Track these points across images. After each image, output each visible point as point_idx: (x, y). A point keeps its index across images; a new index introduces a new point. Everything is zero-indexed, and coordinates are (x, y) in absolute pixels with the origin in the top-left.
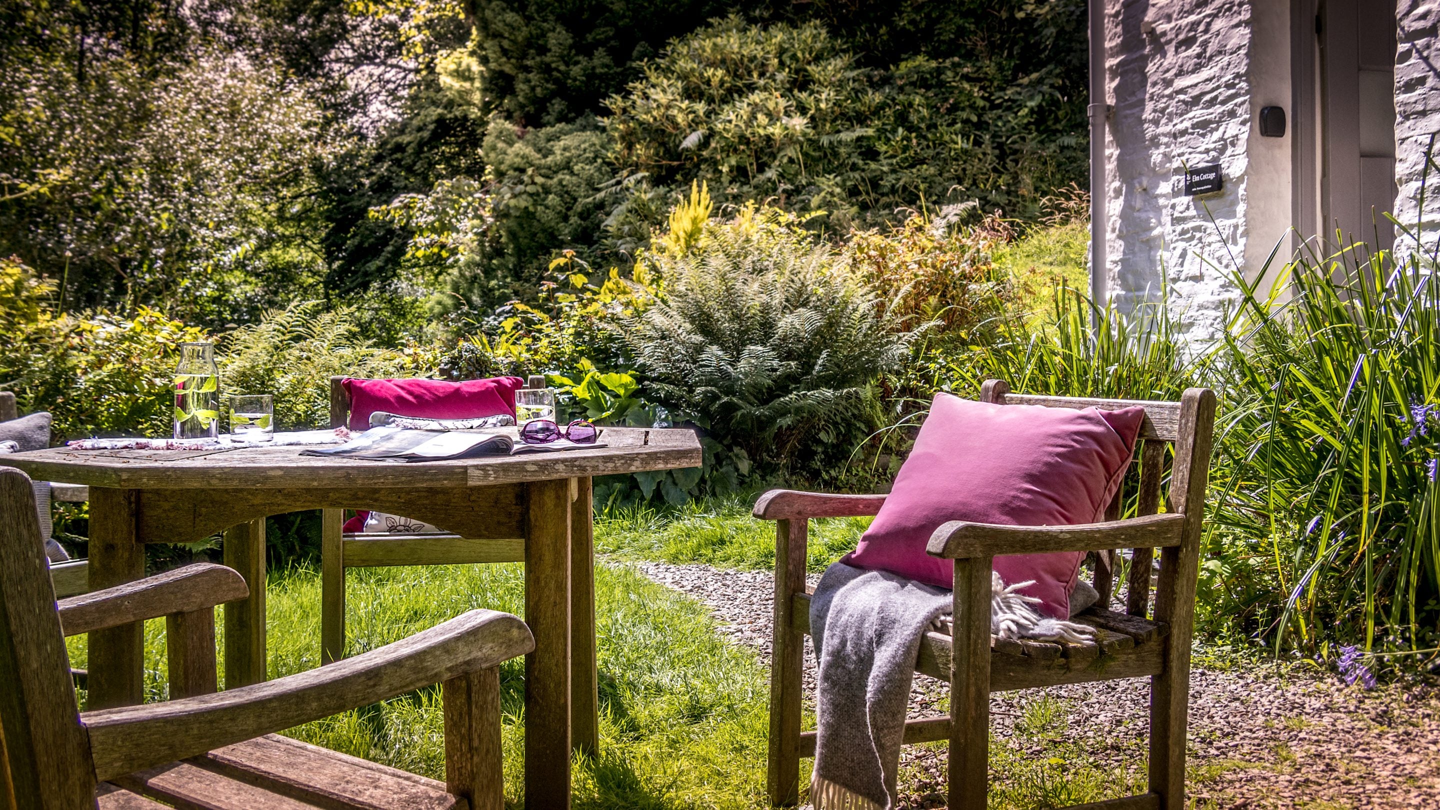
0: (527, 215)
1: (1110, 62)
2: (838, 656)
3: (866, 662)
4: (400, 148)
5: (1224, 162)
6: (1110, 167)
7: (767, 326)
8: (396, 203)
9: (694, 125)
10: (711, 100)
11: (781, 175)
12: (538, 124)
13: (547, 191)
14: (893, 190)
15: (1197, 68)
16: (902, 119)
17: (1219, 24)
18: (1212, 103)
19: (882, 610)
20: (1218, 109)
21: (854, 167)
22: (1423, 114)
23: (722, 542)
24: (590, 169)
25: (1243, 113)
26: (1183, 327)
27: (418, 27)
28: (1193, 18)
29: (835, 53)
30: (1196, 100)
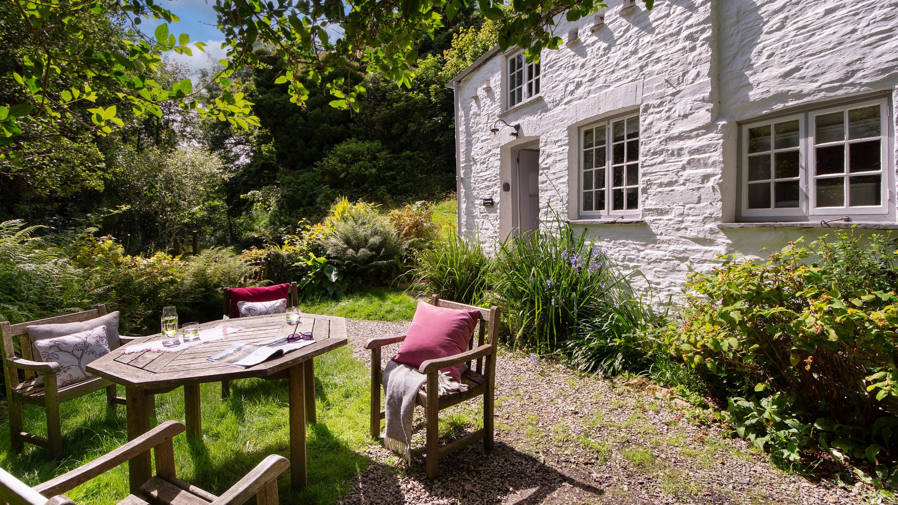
0: (292, 197)
1: (462, 165)
2: (391, 397)
3: (400, 400)
4: (251, 172)
5: (493, 198)
6: (462, 194)
7: (366, 241)
8: (249, 194)
9: (343, 171)
10: (347, 164)
11: (369, 186)
12: (295, 169)
13: (298, 190)
14: (401, 190)
15: (486, 171)
16: (403, 169)
17: (491, 159)
18: (490, 181)
19: (405, 383)
20: (492, 183)
21: (390, 183)
22: (546, 190)
23: (354, 311)
24: (311, 184)
25: (498, 184)
26: (484, 243)
27: (255, 137)
28: (485, 156)
29: (383, 150)
30: (486, 179)
